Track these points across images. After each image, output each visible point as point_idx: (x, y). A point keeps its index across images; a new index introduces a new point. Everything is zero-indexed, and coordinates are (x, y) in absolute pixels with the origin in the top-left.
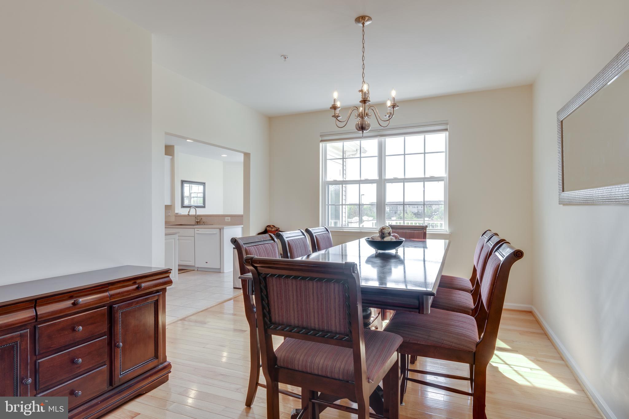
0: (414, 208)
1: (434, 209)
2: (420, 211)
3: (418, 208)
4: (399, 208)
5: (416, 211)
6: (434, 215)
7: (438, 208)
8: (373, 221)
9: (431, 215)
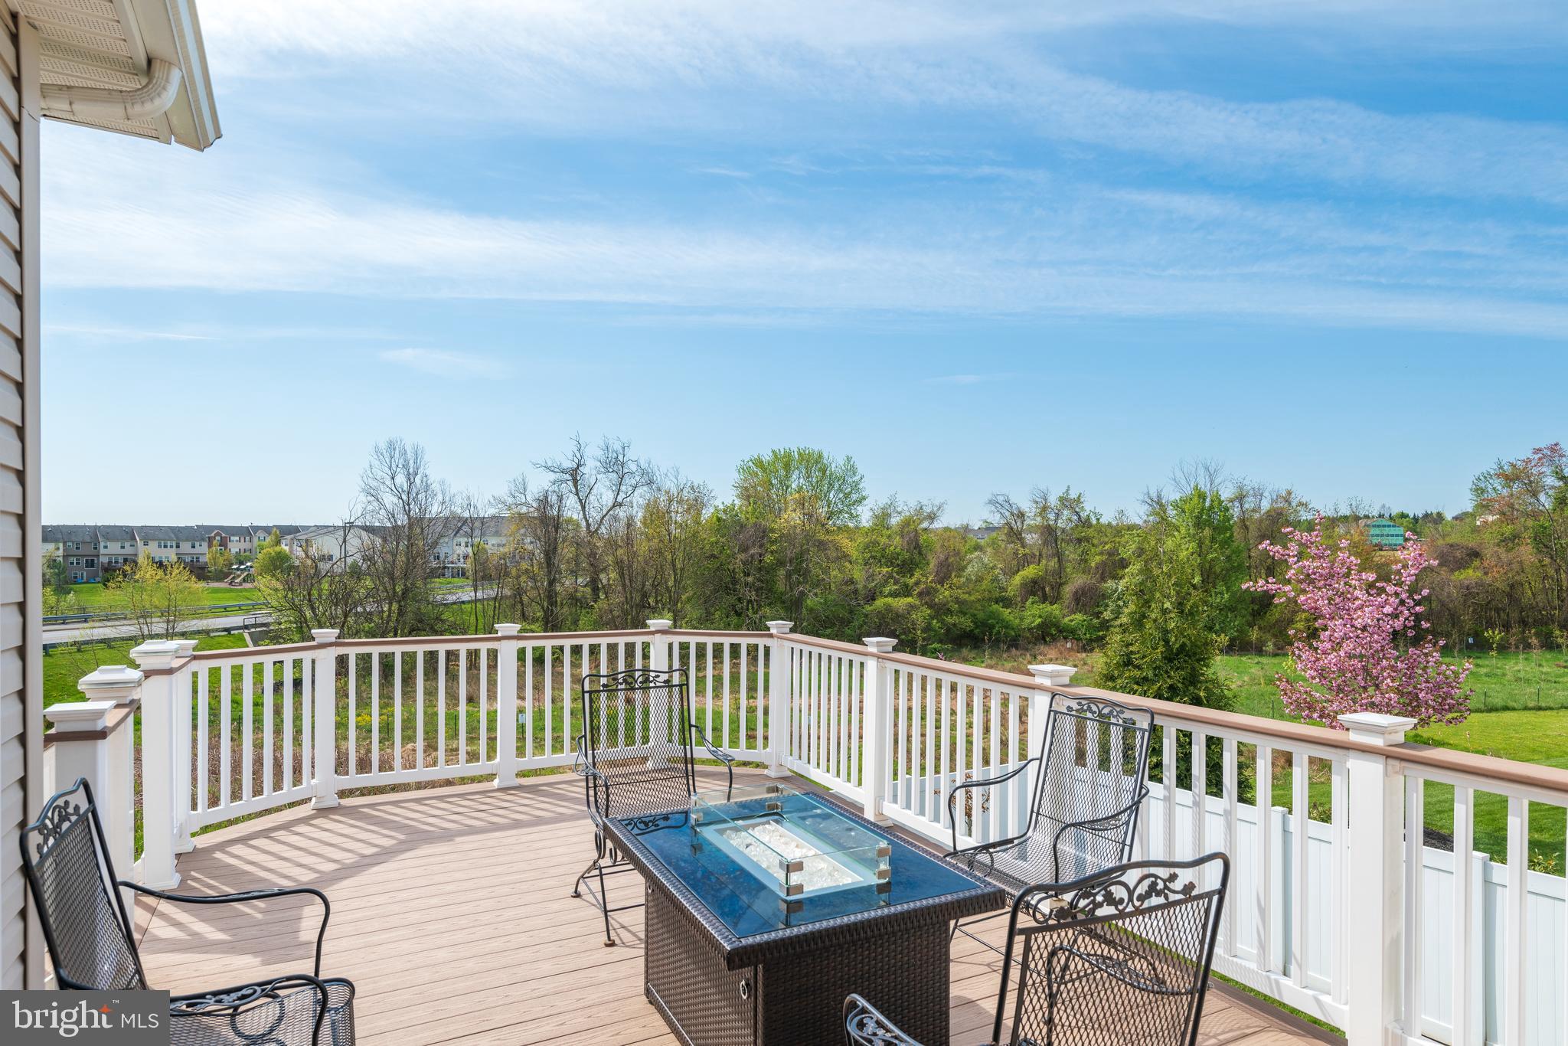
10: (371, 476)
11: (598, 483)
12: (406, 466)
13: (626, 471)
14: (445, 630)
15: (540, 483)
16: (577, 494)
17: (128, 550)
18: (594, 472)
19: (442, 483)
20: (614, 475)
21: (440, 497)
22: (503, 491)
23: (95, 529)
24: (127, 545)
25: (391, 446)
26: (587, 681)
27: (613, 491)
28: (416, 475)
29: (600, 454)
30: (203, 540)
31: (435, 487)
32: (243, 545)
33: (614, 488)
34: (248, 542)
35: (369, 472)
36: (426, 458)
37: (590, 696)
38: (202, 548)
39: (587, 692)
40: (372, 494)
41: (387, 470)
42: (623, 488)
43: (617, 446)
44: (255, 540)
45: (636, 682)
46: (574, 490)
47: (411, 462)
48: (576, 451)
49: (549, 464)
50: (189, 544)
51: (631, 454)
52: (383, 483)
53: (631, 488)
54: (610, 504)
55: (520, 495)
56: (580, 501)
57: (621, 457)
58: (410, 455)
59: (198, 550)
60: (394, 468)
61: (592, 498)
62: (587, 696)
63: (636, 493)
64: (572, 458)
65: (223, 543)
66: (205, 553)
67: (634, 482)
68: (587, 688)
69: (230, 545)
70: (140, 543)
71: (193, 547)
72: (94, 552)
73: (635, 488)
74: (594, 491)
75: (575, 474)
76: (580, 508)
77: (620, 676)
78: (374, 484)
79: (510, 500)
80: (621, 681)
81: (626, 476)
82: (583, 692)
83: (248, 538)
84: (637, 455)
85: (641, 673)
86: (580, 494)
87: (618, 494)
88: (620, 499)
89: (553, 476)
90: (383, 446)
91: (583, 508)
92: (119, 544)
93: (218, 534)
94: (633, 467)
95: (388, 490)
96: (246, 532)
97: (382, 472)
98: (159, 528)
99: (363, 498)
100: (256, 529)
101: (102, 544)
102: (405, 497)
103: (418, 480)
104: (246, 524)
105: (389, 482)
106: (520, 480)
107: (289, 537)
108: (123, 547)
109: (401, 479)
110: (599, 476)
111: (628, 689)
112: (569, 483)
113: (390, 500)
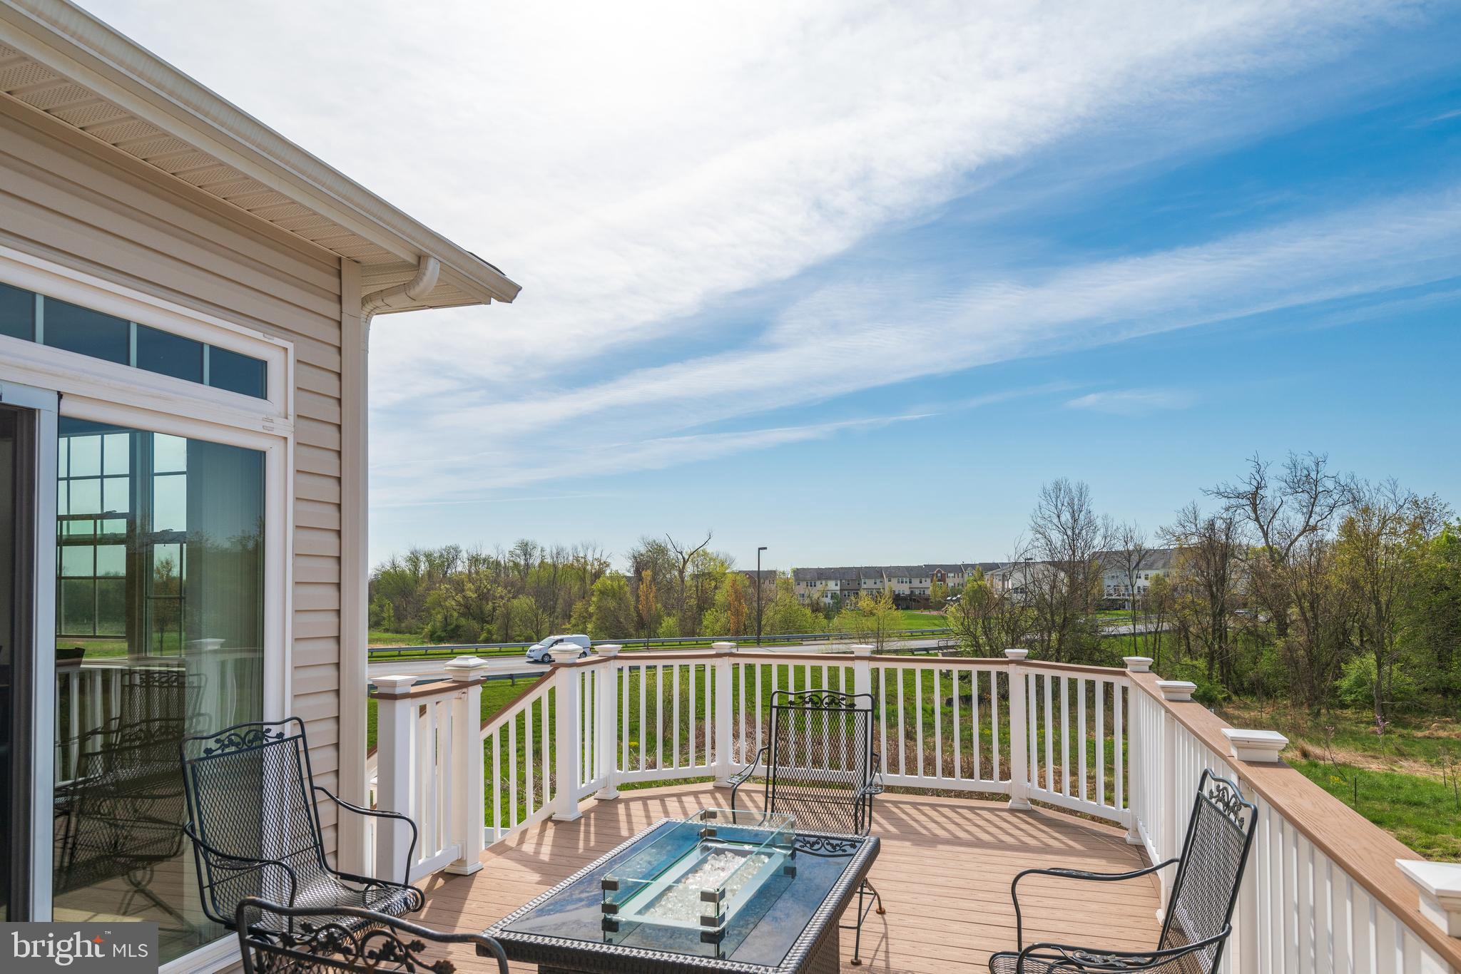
0: (902, 582)
1: (951, 584)
2: (917, 592)
3: (910, 582)
4: (865, 583)
5: (907, 592)
6: (951, 600)
7: (961, 582)
8: (619, 664)
9: (943, 601)
10: (1040, 515)
11: (1284, 506)
12: (1071, 504)
13: (1320, 489)
14: (1102, 661)
15: (1211, 509)
16: (1257, 519)
17: (879, 585)
18: (1278, 494)
19: (1105, 517)
20: (1306, 496)
21: (1102, 531)
22: (1171, 522)
23: (859, 570)
24: (878, 581)
25: (1058, 487)
26: (776, 696)
27: (1303, 514)
28: (1081, 511)
29: (1285, 472)
30: (927, 577)
31: (1099, 522)
32: (957, 580)
33: (1305, 510)
34: (960, 578)
35: (1038, 512)
36: (1091, 495)
37: (778, 711)
38: (927, 583)
39: (775, 707)
40: (1039, 530)
41: (1053, 509)
42: (1317, 509)
43: (1309, 462)
44: (966, 576)
45: (822, 702)
46: (1253, 515)
47: (1076, 500)
48: (1255, 473)
49: (1222, 490)
50: (918, 580)
51: (1327, 470)
52: (1051, 521)
53: (1327, 509)
54: (1301, 528)
55: (1189, 525)
56: (1261, 527)
57: (1313, 475)
58: (1075, 493)
59: (924, 585)
60: (1059, 505)
61: (1276, 523)
62: (774, 711)
63: (1335, 514)
64: (1248, 481)
65: (943, 579)
66: (928, 587)
67: (1331, 501)
68: (775, 703)
69: (948, 580)
70: (886, 579)
71: (921, 582)
72: (857, 587)
73: (1332, 509)
74: (1280, 515)
75: (1254, 499)
76: (1261, 534)
77: (807, 695)
78: (1041, 522)
79: (1179, 530)
80: (807, 700)
81: (1320, 496)
82: (772, 707)
83: (960, 574)
84: (1336, 470)
85: (827, 694)
86: (1261, 520)
87: (1310, 517)
88: (1312, 522)
89: (1224, 502)
90: (1050, 487)
91: (1266, 535)
92: (873, 581)
93: (939, 572)
94: (1330, 484)
95: (1054, 527)
96: (958, 569)
97: (1050, 511)
98: (898, 568)
99: (1030, 535)
100: (966, 566)
101: (863, 581)
102: (1069, 533)
103: (1082, 517)
104: (959, 563)
105: (1056, 521)
106: (1191, 509)
107: (990, 573)
108: (875, 583)
109: (1066, 517)
110: (1284, 499)
111: (814, 709)
112: (1246, 508)
113: (1056, 537)
